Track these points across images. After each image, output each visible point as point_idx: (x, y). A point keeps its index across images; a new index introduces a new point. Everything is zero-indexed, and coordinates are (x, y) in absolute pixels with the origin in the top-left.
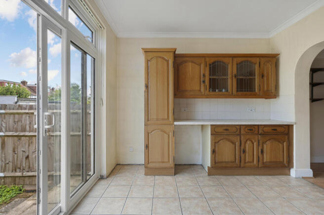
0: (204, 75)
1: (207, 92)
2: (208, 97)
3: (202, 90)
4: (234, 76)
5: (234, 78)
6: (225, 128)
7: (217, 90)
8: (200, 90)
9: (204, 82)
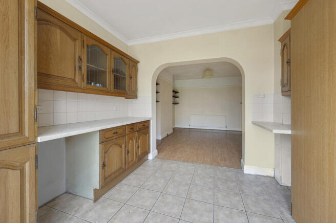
0: (80, 59)
1: (84, 84)
2: (84, 91)
3: (77, 80)
4: (112, 70)
5: (112, 73)
6: (114, 131)
7: (93, 83)
8: (74, 80)
9: (80, 68)
